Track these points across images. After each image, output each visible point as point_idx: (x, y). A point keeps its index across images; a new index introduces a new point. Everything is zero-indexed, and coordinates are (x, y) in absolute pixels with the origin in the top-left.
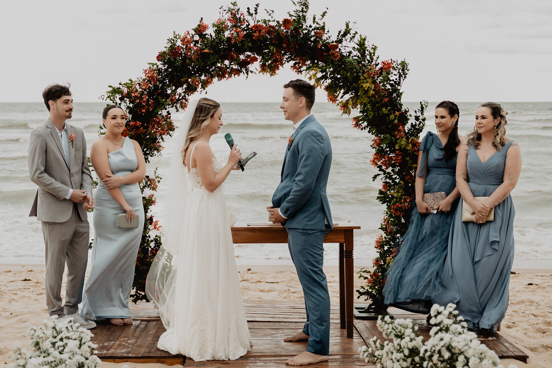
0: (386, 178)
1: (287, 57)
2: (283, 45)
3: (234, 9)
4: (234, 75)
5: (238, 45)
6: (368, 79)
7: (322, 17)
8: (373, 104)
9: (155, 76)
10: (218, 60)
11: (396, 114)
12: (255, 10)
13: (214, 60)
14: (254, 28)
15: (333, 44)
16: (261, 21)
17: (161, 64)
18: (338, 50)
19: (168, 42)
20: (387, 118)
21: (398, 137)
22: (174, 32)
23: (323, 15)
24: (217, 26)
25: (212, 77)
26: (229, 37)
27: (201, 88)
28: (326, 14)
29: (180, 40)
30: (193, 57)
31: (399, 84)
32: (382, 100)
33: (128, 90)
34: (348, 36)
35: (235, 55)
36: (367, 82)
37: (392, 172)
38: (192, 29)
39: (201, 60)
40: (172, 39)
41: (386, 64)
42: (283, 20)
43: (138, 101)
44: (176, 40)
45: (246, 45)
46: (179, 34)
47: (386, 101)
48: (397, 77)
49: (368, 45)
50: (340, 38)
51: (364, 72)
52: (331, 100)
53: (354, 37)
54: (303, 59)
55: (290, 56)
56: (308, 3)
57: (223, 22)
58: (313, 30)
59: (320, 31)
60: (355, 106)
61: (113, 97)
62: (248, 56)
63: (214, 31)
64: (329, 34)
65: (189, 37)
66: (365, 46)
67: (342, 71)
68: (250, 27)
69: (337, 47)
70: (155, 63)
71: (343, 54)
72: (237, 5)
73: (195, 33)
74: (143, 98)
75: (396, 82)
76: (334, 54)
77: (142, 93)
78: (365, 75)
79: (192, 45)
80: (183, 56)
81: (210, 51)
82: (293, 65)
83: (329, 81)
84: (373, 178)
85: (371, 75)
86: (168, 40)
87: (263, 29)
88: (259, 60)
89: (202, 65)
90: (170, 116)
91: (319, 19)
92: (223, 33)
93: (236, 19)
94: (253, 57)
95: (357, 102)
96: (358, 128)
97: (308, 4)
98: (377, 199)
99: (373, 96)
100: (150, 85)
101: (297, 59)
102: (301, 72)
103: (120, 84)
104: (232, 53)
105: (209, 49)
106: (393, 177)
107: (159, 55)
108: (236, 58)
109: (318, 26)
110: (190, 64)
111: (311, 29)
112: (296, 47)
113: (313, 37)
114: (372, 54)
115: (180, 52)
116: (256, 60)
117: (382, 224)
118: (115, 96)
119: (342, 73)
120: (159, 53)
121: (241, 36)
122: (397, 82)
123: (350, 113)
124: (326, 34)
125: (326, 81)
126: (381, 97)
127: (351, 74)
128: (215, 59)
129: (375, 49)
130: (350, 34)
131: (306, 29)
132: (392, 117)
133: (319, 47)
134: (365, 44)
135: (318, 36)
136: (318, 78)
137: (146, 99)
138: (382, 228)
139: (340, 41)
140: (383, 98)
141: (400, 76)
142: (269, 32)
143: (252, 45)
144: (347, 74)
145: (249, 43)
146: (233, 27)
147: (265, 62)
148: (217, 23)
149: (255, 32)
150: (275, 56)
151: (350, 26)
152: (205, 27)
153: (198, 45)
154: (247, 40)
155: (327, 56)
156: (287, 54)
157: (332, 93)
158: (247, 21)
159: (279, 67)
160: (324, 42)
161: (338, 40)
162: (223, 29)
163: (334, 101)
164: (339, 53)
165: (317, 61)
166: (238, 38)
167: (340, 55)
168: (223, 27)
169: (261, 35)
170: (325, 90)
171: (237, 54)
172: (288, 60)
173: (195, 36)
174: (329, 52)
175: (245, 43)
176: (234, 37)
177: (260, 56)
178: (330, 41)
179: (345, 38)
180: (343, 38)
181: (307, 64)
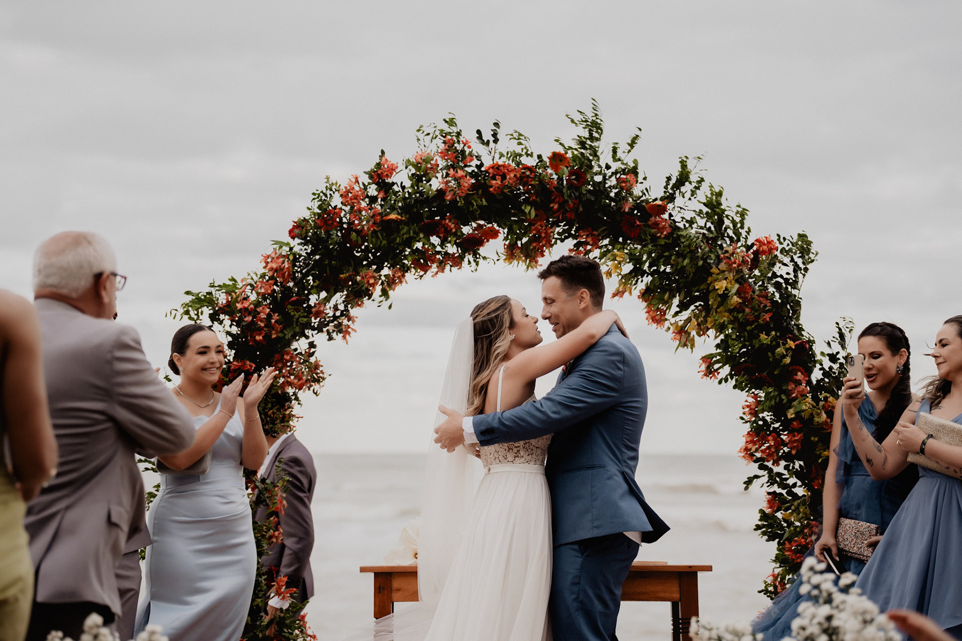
0: (772, 484)
1: (561, 231)
2: (552, 205)
3: (450, 133)
4: (451, 266)
5: (459, 204)
6: (726, 273)
7: (629, 148)
8: (740, 326)
9: (287, 266)
10: (418, 235)
11: (787, 346)
12: (492, 135)
13: (409, 233)
14: (491, 171)
15: (654, 203)
16: (506, 155)
17: (298, 244)
18: (666, 216)
19: (314, 199)
20: (770, 354)
21: (794, 395)
22: (328, 178)
23: (632, 144)
24: (417, 166)
25: (405, 269)
26: (441, 189)
27: (380, 296)
28: (639, 143)
29: (339, 195)
30: (366, 228)
31: (794, 284)
32: (758, 317)
33: (227, 299)
34: (687, 188)
35: (453, 226)
36: (726, 279)
37: (785, 472)
38: (365, 172)
39: (382, 235)
40: (322, 192)
41: (764, 244)
42: (550, 155)
43: (250, 318)
44: (330, 194)
45: (475, 204)
46: (336, 183)
47: (768, 319)
48: (791, 269)
49: (729, 205)
50: (671, 192)
51: (719, 260)
52: (654, 320)
53: (698, 188)
54: (592, 235)
55: (566, 228)
56: (601, 121)
57: (427, 157)
58: (613, 173)
59: (628, 177)
60: (702, 330)
61: (196, 313)
62: (480, 227)
63: (410, 175)
64: (646, 184)
65: (357, 188)
66: (722, 207)
67: (673, 258)
68: (483, 169)
69: (663, 209)
70: (286, 242)
71: (677, 224)
72: (456, 125)
73: (371, 181)
74: (259, 313)
75: (789, 279)
76: (659, 224)
77: (258, 304)
78: (722, 266)
79: (364, 204)
80: (344, 229)
82: (572, 247)
83: (648, 279)
84: (744, 483)
85: (734, 265)
86: (314, 194)
87: (510, 172)
88: (501, 236)
89: (385, 245)
90: (315, 351)
91: (624, 152)
92: (429, 181)
93: (454, 153)
94: (489, 230)
95: (707, 322)
96: (711, 378)
97: (602, 123)
98: (755, 530)
99: (739, 309)
100: (275, 287)
101: (582, 234)
103: (212, 286)
104: (447, 221)
105: (400, 215)
106: (788, 482)
107: (294, 226)
108: (454, 230)
109: (622, 166)
110: (360, 242)
111: (609, 173)
112: (578, 209)
113: (613, 188)
114: (739, 225)
115: (338, 220)
116: (495, 234)
117: (765, 582)
118: (200, 310)
119: (673, 261)
120: (295, 222)
121: (464, 187)
122: (791, 281)
123: (693, 346)
124: (642, 183)
125: (640, 279)
126: (756, 311)
127: (691, 261)
128: (411, 232)
129: (743, 214)
131: (600, 173)
132: (780, 350)
133: (627, 210)
134: (721, 204)
135: (625, 187)
136: (626, 275)
137: (264, 313)
138: (766, 591)
139: (671, 198)
140: (760, 314)
141: (796, 268)
142: (522, 179)
143: (487, 204)
144: (683, 262)
145: (481, 201)
146: (447, 167)
147: (515, 240)
148: (415, 159)
149: (494, 178)
150: (536, 229)
151: (690, 166)
152: (391, 168)
153: (376, 205)
154: (478, 194)
155: (643, 228)
156: (560, 224)
157: (656, 304)
158: (478, 158)
159: (545, 251)
160: (636, 201)
161: (666, 196)
162: (428, 172)
163: (660, 322)
164: (669, 222)
165: (623, 240)
166: (459, 189)
167: (670, 226)
168: (427, 169)
169: (506, 184)
170: (641, 300)
171: (457, 224)
172: (563, 237)
173: (370, 188)
174: (649, 220)
175: (473, 199)
176: (450, 189)
177: (504, 229)
178: (649, 198)
179: (680, 192)
180: (677, 190)
181: (603, 246)
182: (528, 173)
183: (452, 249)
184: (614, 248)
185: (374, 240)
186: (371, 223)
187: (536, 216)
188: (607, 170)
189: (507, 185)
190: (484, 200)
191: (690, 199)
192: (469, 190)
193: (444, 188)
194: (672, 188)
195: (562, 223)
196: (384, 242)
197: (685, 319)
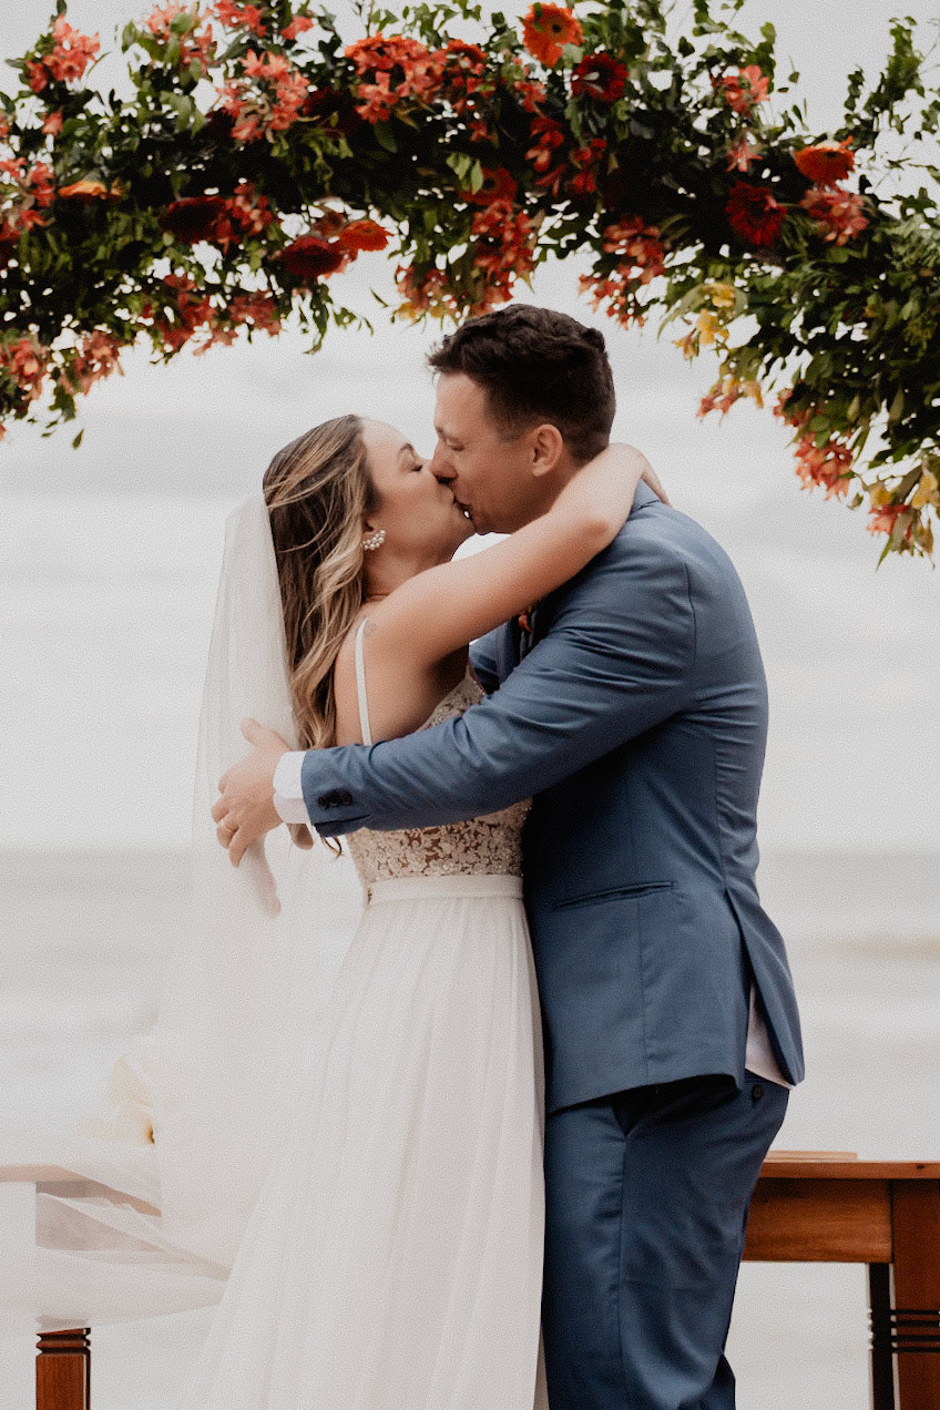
1: (558, 225)
2: (531, 154)
4: (251, 328)
5: (275, 153)
10: (155, 235)
13: (133, 232)
14: (361, 58)
15: (820, 146)
16: (401, 16)
18: (850, 184)
24: (154, 45)
26: (223, 108)
27: (52, 408)
30: (12, 221)
34: (911, 106)
35: (255, 214)
38: (10, 63)
39: (58, 239)
42: (526, 12)
45: (319, 152)
50: (865, 115)
52: (816, 473)
54: (646, 238)
55: (572, 216)
57: (184, 20)
58: (700, 65)
59: (746, 74)
62: (333, 219)
63: (135, 70)
64: (795, 96)
67: (871, 300)
68: (339, 53)
69: (841, 165)
71: (882, 207)
73: (26, 88)
76: (831, 207)
81: (109, 188)
82: (589, 272)
83: (800, 361)
87: (414, 60)
88: (394, 243)
89: (65, 266)
92: (188, 86)
94: (359, 225)
101: (617, 235)
102: (639, 310)
104: (240, 201)
105: (108, 181)
108: (258, 227)
109: (728, 46)
111: (688, 64)
112: (605, 163)
113: (704, 106)
116: (376, 240)
121: (287, 103)
123: (928, 545)
124: (784, 90)
125: (780, 361)
127: (922, 309)
128: (139, 229)
130: (921, 92)
131: (667, 62)
133: (743, 166)
135: (734, 106)
136: (740, 350)
139: (864, 134)
142: (450, 81)
143: (351, 155)
144: (898, 311)
145: (337, 144)
146: (238, 51)
147: (428, 252)
148: (150, 25)
149: (370, 78)
150: (489, 220)
151: (919, 45)
152: (81, 49)
153: (39, 155)
154: (327, 125)
155: (788, 217)
156: (554, 207)
157: (823, 431)
158: (326, 22)
159: (512, 285)
160: (767, 142)
161: (851, 127)
162: (187, 60)
163: (836, 482)
164: (861, 200)
165: (730, 252)
166: (272, 110)
167: (864, 214)
168: (182, 52)
169: (404, 94)
170: (782, 419)
171: (268, 208)
172: (563, 245)
173: (23, 105)
174: (803, 196)
175: (314, 138)
176: (249, 109)
177: (399, 221)
178: (804, 133)
179: (891, 116)
180: (882, 111)
181: (674, 268)
182: (465, 63)
183: (252, 279)
184: (705, 275)
185: (35, 252)
186: (26, 206)
187: (487, 184)
188: (685, 56)
189: (407, 99)
190: (343, 142)
191: (918, 136)
192: (299, 112)
193: (229, 107)
194: (868, 107)
195: (560, 202)
196: (64, 258)
197: (905, 472)
